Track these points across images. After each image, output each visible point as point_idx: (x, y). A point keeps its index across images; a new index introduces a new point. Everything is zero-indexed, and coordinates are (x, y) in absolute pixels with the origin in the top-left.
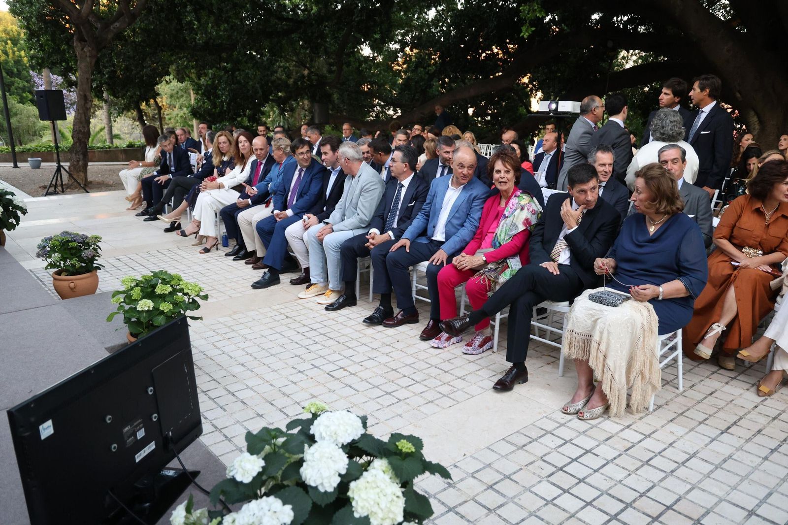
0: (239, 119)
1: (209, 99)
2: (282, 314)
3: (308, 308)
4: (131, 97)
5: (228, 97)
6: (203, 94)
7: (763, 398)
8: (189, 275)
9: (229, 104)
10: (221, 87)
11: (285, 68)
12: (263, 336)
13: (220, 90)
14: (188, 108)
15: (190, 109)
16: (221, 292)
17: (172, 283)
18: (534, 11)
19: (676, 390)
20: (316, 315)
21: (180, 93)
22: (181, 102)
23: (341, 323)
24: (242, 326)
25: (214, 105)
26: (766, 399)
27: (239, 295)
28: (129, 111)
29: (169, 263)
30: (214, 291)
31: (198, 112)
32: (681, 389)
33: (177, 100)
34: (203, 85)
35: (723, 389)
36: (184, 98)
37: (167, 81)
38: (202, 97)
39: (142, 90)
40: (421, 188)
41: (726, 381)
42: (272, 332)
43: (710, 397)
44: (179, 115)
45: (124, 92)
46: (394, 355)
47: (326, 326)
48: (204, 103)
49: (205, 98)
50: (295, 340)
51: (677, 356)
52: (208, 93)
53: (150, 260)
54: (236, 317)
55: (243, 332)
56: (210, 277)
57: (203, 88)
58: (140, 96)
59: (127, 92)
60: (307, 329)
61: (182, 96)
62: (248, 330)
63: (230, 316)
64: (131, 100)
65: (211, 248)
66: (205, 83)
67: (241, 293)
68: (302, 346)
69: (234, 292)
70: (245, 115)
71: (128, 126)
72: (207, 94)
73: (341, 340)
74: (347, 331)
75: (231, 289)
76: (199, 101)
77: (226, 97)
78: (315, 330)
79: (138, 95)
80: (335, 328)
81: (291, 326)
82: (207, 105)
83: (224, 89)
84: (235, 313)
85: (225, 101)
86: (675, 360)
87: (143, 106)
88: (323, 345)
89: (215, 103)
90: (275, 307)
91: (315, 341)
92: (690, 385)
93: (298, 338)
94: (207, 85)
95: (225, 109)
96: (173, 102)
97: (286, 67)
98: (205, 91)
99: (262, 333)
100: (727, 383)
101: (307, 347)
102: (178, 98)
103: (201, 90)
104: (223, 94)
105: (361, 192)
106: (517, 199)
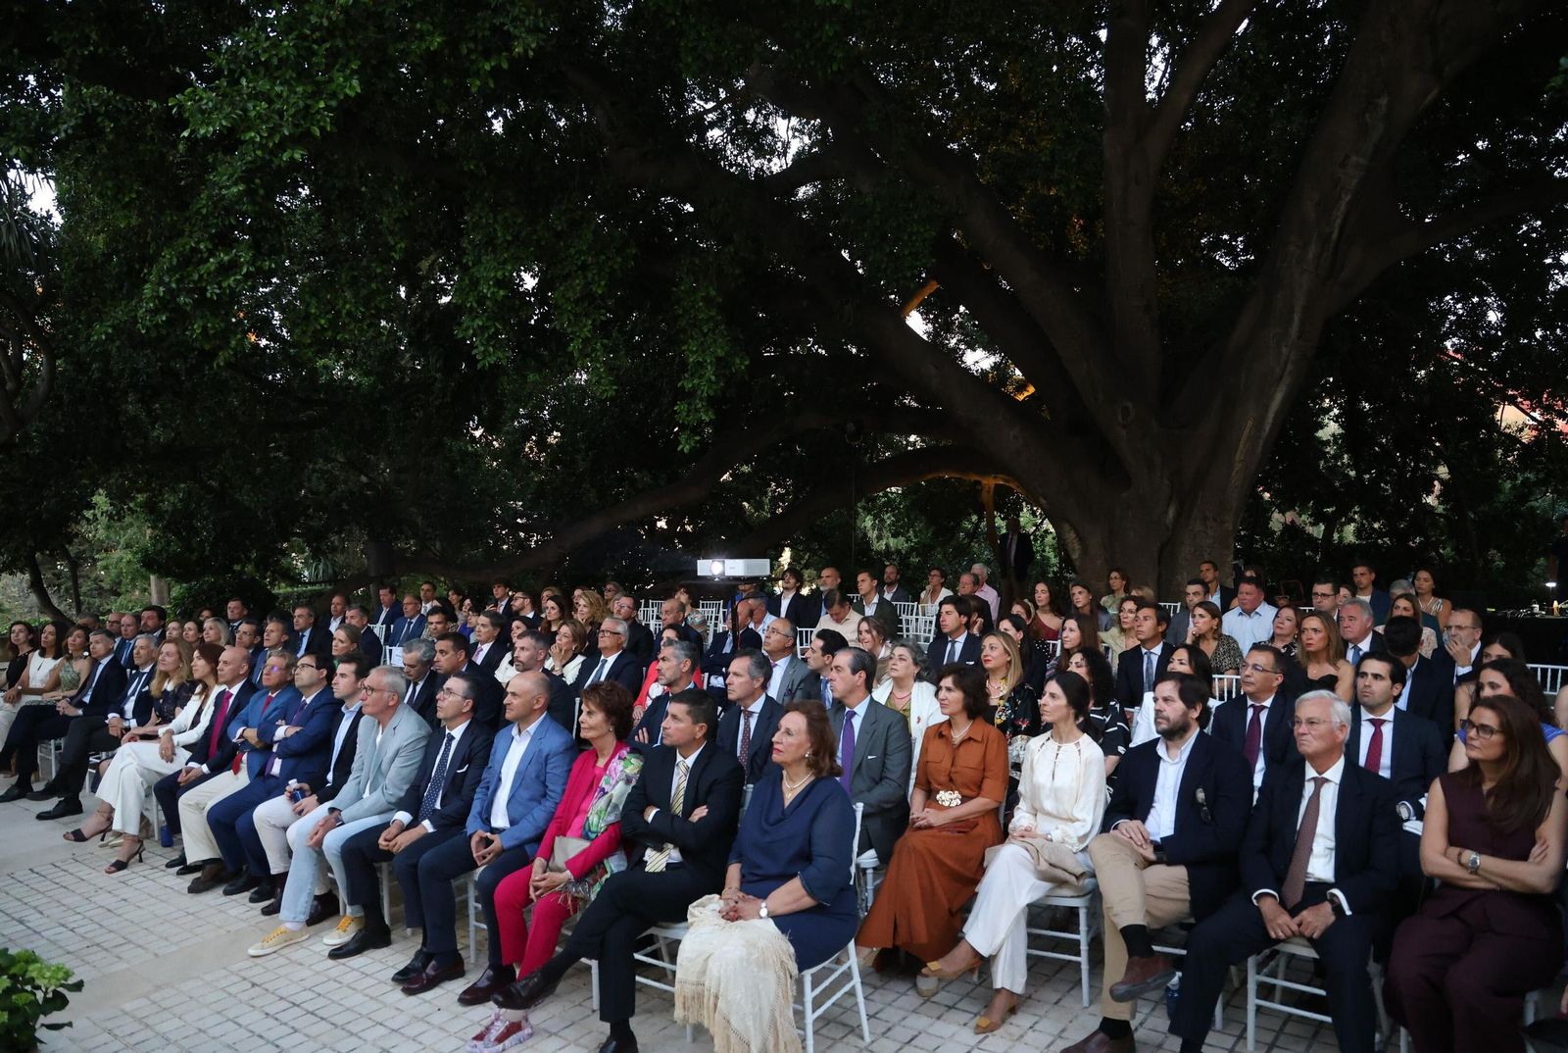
0: (237, 567)
1: (177, 534)
2: (245, 979)
3: (295, 962)
5: (213, 532)
6: (166, 529)
7: (982, 1036)
8: (85, 917)
9: (214, 545)
10: (202, 515)
11: (323, 472)
12: (200, 1030)
13: (199, 520)
15: (139, 556)
16: (139, 946)
17: (13, 970)
18: (697, 411)
19: (860, 1041)
20: (306, 973)
22: (127, 537)
23: (348, 986)
24: (166, 1015)
25: (189, 548)
26: (987, 1037)
27: (174, 948)
29: (48, 894)
30: (128, 947)
31: (156, 560)
32: (868, 1038)
34: (167, 511)
35: (930, 1031)
38: (164, 532)
40: (478, 741)
41: (939, 1014)
42: (219, 1018)
43: (907, 1047)
44: (125, 561)
46: (426, 1039)
47: (319, 995)
48: (168, 544)
49: (170, 535)
50: (258, 1032)
51: (853, 987)
52: (175, 524)
53: (11, 892)
54: (156, 996)
55: (164, 1028)
56: (125, 916)
57: (167, 517)
60: (284, 1005)
62: (177, 1022)
63: (146, 996)
65: (129, 859)
66: (170, 508)
67: (177, 944)
68: (268, 1042)
69: (166, 943)
70: (249, 559)
72: (172, 526)
73: (340, 1020)
74: (358, 999)
75: (161, 938)
76: (158, 541)
77: (208, 532)
78: (298, 1006)
80: (334, 998)
81: (257, 1003)
82: (176, 547)
83: (206, 518)
84: (158, 988)
85: (206, 539)
86: (852, 993)
88: (306, 1035)
89: (190, 545)
90: (235, 967)
91: (293, 1028)
92: (884, 1030)
93: (262, 1026)
94: (175, 512)
95: (207, 553)
97: (327, 472)
98: (169, 523)
99: (200, 1024)
100: (939, 1018)
101: (277, 1043)
102: (122, 528)
103: (161, 520)
104: (204, 528)
105: (396, 754)
106: (622, 763)
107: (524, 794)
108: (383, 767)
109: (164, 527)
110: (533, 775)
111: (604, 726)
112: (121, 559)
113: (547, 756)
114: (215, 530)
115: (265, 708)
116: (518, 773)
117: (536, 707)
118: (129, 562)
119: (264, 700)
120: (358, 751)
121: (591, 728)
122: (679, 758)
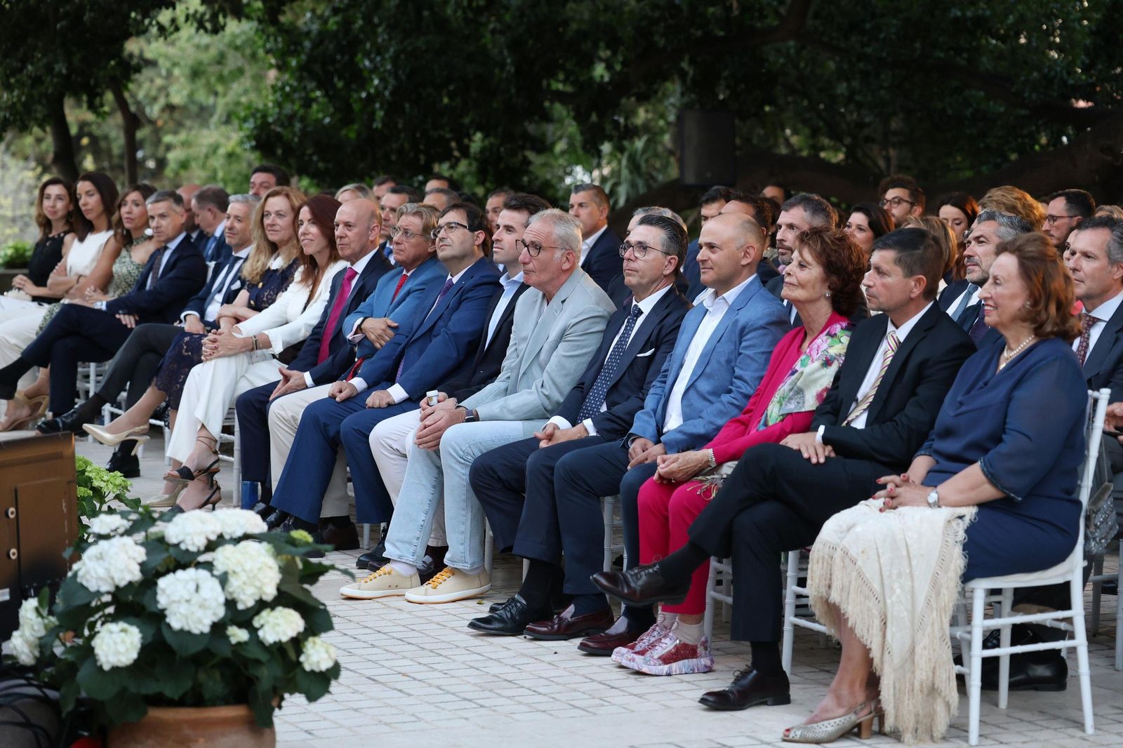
1: (324, 84)
4: (37, 81)
5: (392, 81)
6: (305, 71)
9: (393, 108)
10: (374, 44)
13: (367, 55)
14: (245, 120)
15: (250, 125)
21: (234, 61)
22: (231, 97)
25: (345, 114)
28: (24, 129)
31: (279, 136)
33: (220, 88)
34: (308, 33)
36: (246, 82)
37: (162, 29)
38: (300, 79)
39: (76, 60)
44: (222, 151)
45: (16, 64)
48: (307, 103)
49: (311, 85)
52: (323, 63)
57: (307, 44)
58: (68, 77)
59: (24, 63)
61: (240, 72)
64: (35, 93)
66: (315, 27)
70: (465, 152)
71: (17, 191)
72: (317, 68)
76: (287, 96)
77: (382, 80)
79: (60, 74)
82: (322, 113)
83: (380, 51)
85: (379, 94)
87: (75, 114)
89: (348, 107)
94: (323, 36)
95: (377, 125)
96: (203, 97)
98: (311, 59)
102: (221, 79)
103: (295, 53)
104: (374, 70)
105: (562, 337)
106: (830, 340)
107: (704, 386)
108: (543, 356)
109: (302, 68)
110: (723, 360)
111: (818, 286)
112: (215, 148)
113: (743, 329)
114: (396, 76)
115: (396, 293)
116: (703, 356)
117: (744, 262)
118: (231, 156)
119: (397, 281)
120: (511, 343)
121: (801, 285)
122: (890, 328)
